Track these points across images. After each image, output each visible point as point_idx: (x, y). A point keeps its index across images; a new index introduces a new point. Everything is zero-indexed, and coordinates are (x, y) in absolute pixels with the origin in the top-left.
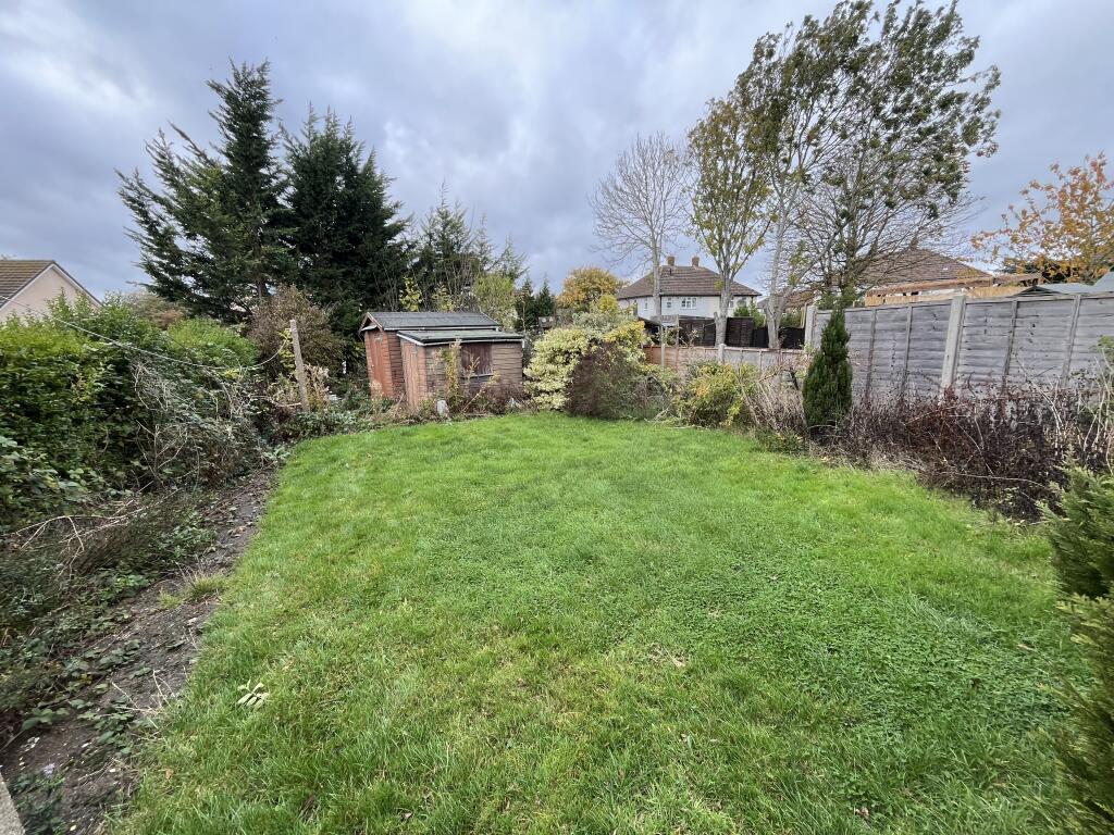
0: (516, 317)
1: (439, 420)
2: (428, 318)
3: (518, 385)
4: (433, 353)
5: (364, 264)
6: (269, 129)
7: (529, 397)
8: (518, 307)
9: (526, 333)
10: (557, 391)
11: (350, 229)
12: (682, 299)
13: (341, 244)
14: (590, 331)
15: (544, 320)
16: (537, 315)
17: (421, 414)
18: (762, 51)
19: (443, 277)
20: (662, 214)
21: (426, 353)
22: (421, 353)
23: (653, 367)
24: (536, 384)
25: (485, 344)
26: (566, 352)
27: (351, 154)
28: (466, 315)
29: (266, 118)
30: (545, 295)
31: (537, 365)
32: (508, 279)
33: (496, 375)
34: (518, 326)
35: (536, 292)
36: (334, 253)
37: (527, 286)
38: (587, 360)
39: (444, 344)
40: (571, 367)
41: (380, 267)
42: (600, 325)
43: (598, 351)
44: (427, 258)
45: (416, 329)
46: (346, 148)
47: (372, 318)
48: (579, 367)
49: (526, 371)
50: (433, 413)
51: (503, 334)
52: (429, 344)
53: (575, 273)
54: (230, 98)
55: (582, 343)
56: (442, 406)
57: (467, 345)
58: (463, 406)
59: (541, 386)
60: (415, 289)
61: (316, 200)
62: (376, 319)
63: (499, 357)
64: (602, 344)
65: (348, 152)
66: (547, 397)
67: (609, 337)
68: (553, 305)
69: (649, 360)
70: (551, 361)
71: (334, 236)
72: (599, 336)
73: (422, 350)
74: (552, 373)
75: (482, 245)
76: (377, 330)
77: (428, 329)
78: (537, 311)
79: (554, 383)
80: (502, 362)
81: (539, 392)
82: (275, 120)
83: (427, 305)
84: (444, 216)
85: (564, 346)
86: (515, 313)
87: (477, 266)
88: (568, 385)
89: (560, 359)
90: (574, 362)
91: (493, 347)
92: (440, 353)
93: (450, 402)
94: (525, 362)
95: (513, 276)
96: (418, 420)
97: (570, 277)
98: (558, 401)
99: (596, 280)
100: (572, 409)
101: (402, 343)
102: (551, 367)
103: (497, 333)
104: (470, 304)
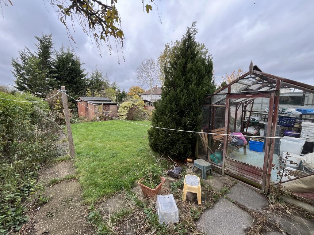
0: (116, 98)
1: (97, 121)
2: (94, 98)
3: (116, 114)
4: (97, 106)
5: (75, 84)
6: (51, 50)
7: (119, 116)
8: (116, 96)
9: (118, 102)
10: (125, 115)
11: (72, 75)
12: (159, 95)
13: (69, 78)
14: (132, 103)
15: (124, 99)
16: (122, 98)
17: (93, 120)
18: (167, 46)
19: (96, 88)
20: (152, 75)
21: (95, 106)
22: (93, 106)
23: (146, 110)
24: (120, 114)
25: (108, 105)
26: (127, 107)
27: (73, 57)
28: (104, 98)
29: (51, 47)
30: (123, 93)
31: (120, 109)
32: (114, 90)
33: (111, 111)
34: (116, 101)
35: (121, 92)
36: (67, 81)
37: (119, 91)
38: (131, 109)
39: (99, 104)
40: (128, 110)
41: (79, 85)
42: (134, 101)
43: (133, 107)
44: (92, 83)
45: (92, 101)
46: (72, 56)
47: (80, 98)
48: (129, 110)
49: (118, 111)
50: (96, 120)
51: (112, 103)
52: (95, 104)
53: (132, 87)
54: (41, 41)
55: (130, 105)
56: (98, 118)
57: (104, 105)
58: (103, 118)
59: (121, 114)
60: (90, 91)
61: (63, 68)
62: (81, 98)
63: (112, 108)
64: (134, 105)
65: (72, 57)
66: (122, 116)
67: (136, 104)
68: (126, 95)
69: (145, 109)
70: (124, 109)
71: (68, 77)
72: (134, 103)
73: (94, 106)
74: (124, 111)
75: (107, 80)
76: (82, 101)
77: (95, 101)
78: (121, 97)
79: (124, 113)
80: (112, 109)
81: (121, 115)
82: (53, 48)
83: (93, 95)
84: (97, 73)
85: (126, 105)
86: (116, 97)
87: (106, 86)
88: (127, 114)
89: (125, 108)
90: (128, 109)
91: (110, 105)
92: (98, 106)
93: (100, 117)
94: (118, 109)
95: (115, 89)
96: (93, 121)
97: (131, 88)
98: (125, 117)
99: (138, 89)
100: (128, 119)
101: (88, 104)
102: (123, 110)
103: (111, 102)
104: (104, 95)
